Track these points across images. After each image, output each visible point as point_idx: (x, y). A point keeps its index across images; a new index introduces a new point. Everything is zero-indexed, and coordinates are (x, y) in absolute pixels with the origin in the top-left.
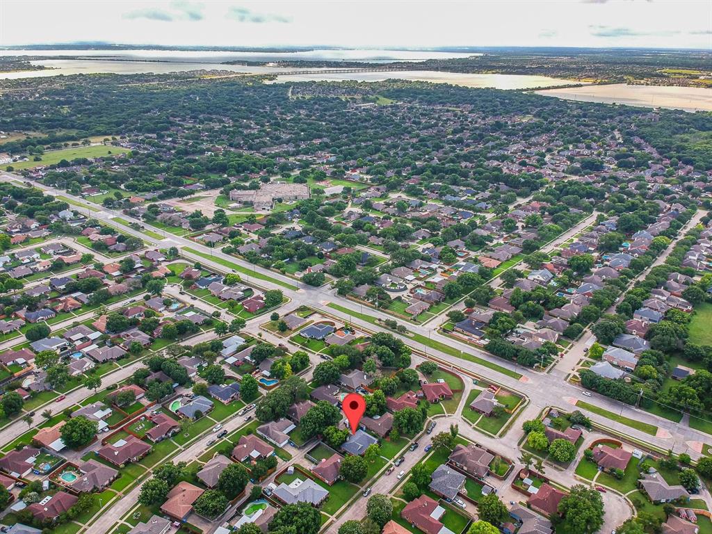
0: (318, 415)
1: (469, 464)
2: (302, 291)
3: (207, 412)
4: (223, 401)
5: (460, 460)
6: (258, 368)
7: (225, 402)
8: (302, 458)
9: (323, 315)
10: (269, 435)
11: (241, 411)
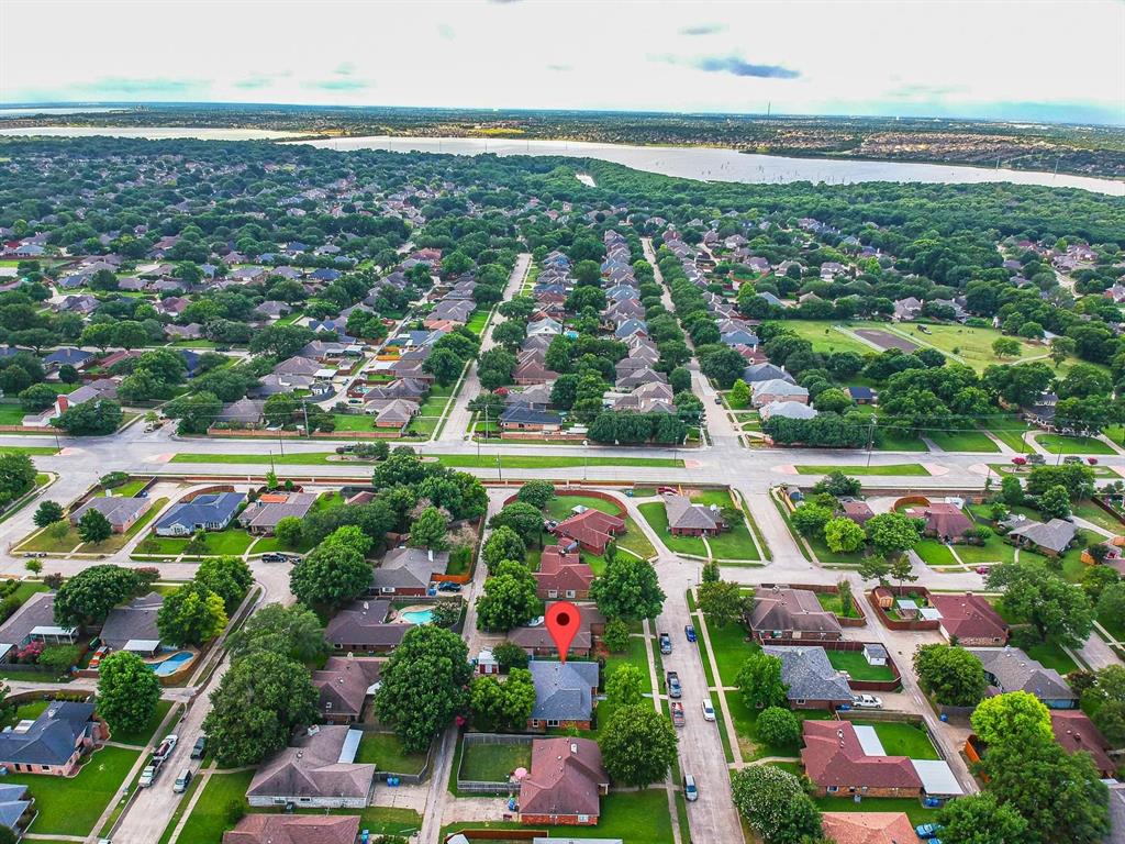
0: (434, 664)
1: (800, 623)
2: (68, 451)
3: (21, 826)
4: (54, 769)
5: (778, 624)
6: (99, 644)
7: (65, 769)
8: (448, 802)
9: (182, 480)
10: (306, 791)
11: (140, 773)
